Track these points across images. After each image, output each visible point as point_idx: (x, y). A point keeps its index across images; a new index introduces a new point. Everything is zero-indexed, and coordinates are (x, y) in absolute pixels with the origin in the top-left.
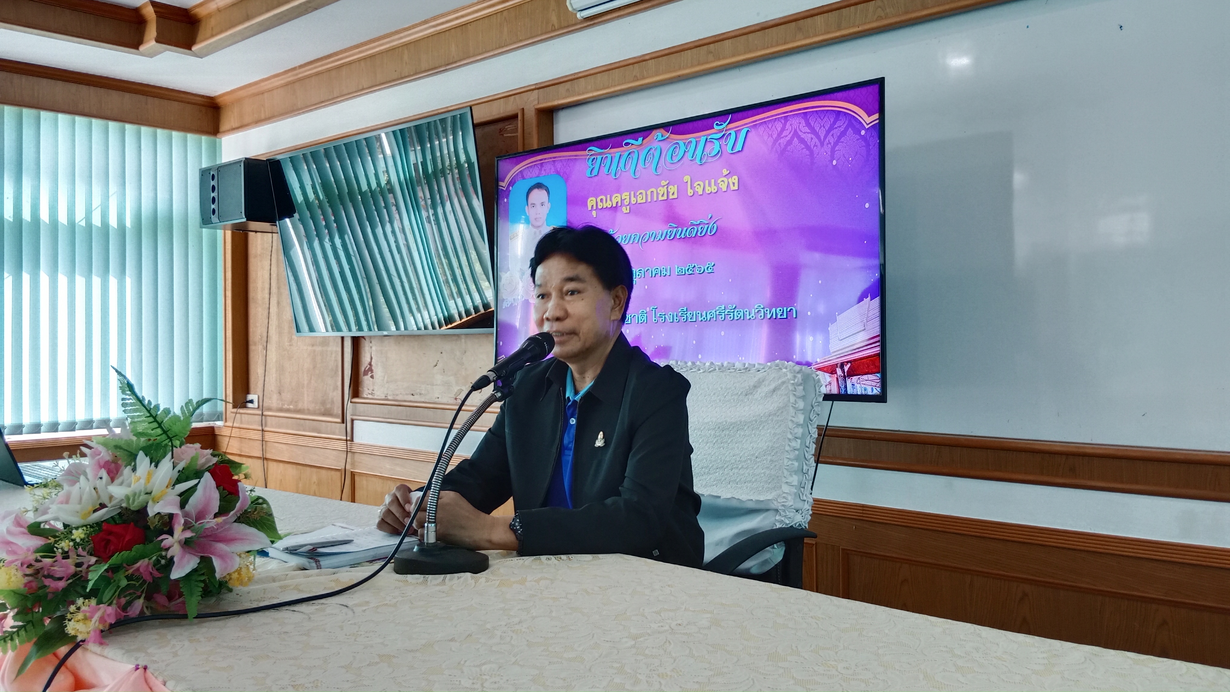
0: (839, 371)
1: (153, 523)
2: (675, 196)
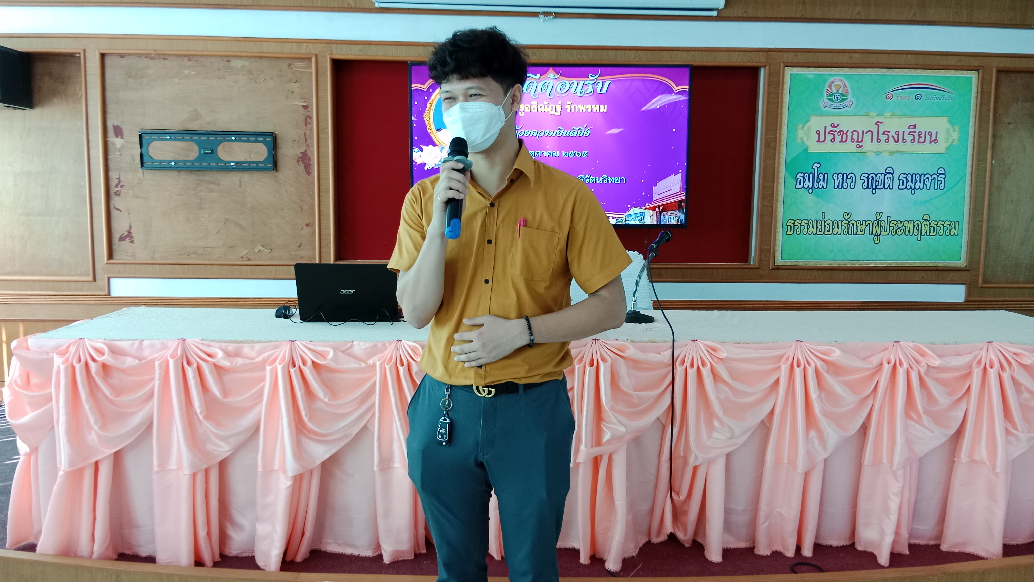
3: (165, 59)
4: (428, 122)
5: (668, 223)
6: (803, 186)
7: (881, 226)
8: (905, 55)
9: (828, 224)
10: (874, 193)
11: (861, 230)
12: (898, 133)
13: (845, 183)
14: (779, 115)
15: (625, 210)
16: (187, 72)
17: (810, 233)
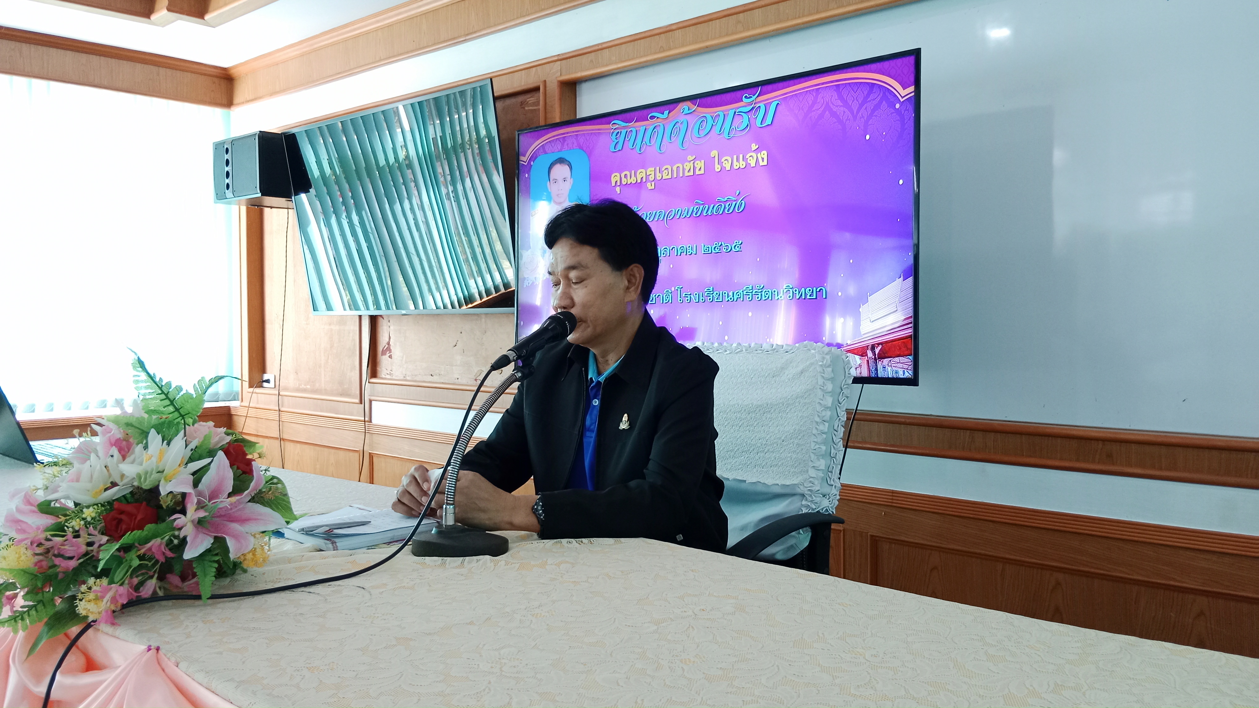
0: (870, 354)
1: (166, 502)
2: (702, 172)
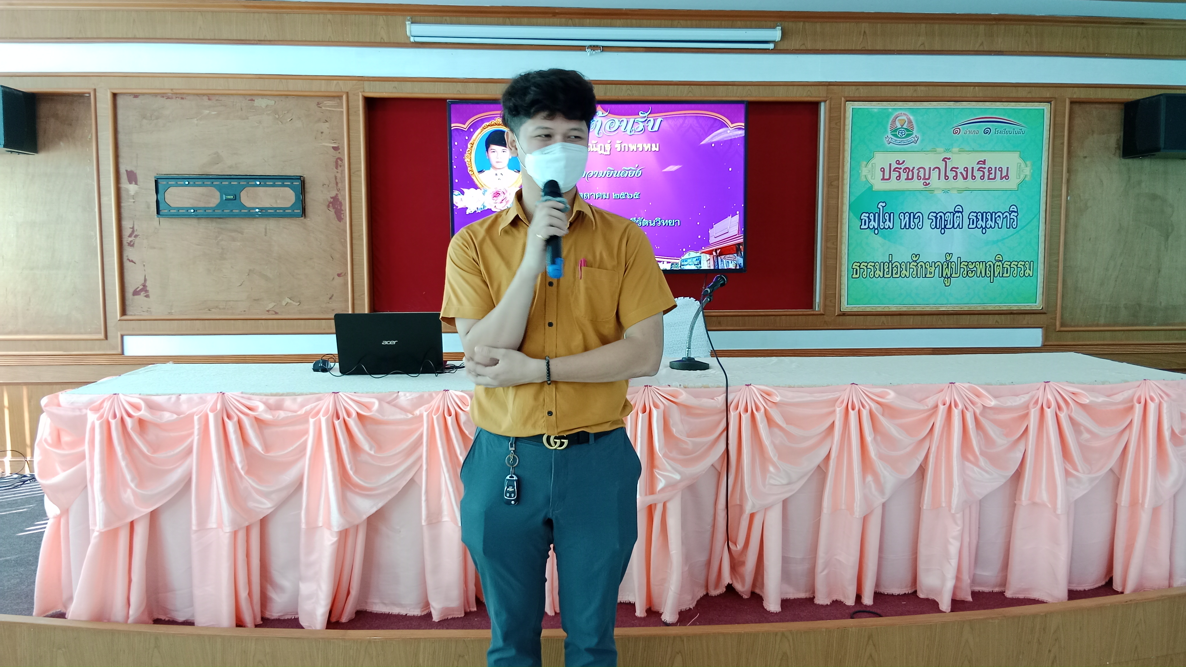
3: (182, 98)
4: (469, 163)
5: (726, 268)
6: (869, 227)
7: (951, 267)
8: (972, 88)
9: (895, 267)
10: (943, 232)
11: (930, 272)
12: (966, 169)
13: (912, 223)
14: (841, 152)
15: (680, 255)
16: (207, 112)
17: (877, 276)
